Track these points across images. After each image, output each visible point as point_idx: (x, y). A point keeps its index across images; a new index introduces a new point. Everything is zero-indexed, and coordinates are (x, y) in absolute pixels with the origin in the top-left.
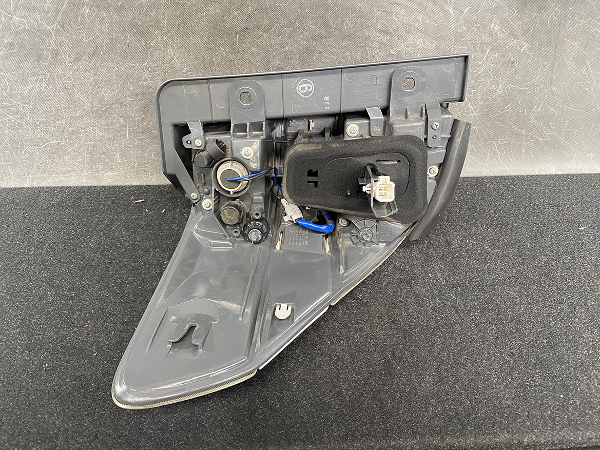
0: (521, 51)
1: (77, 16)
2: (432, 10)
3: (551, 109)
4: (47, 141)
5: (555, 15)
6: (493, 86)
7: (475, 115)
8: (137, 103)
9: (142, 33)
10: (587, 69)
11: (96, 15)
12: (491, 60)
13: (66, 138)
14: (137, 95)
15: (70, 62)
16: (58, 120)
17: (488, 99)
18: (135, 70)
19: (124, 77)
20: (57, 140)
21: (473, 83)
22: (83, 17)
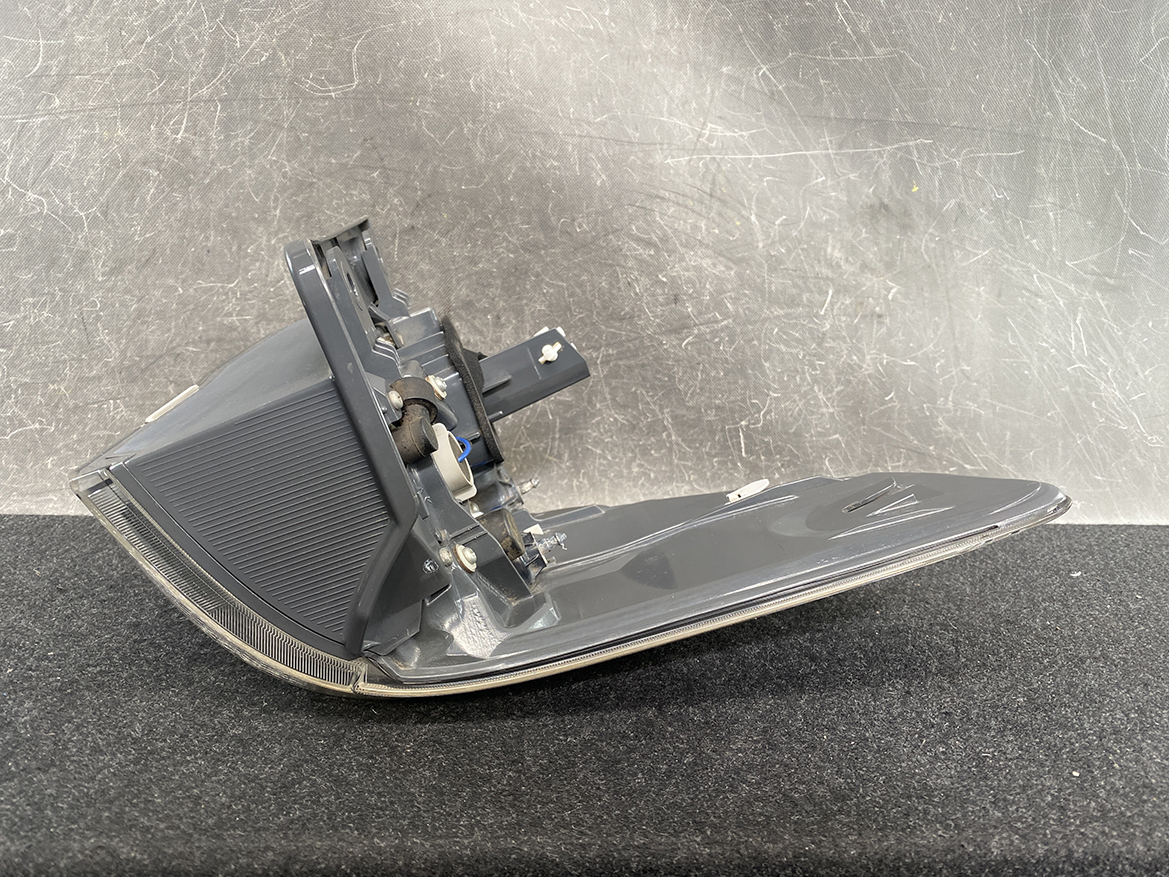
0: (890, 297)
1: (133, 198)
2: (720, 214)
3: (972, 406)
4: (22, 424)
5: (931, 240)
6: (855, 357)
7: (831, 410)
8: (206, 357)
9: (235, 232)
10: (1014, 335)
11: (164, 198)
12: (839, 309)
13: (58, 421)
14: (208, 342)
15: (103, 275)
16: (53, 383)
17: (849, 382)
18: (213, 295)
19: (191, 307)
20: (41, 423)
21: (814, 349)
22: (143, 199)
